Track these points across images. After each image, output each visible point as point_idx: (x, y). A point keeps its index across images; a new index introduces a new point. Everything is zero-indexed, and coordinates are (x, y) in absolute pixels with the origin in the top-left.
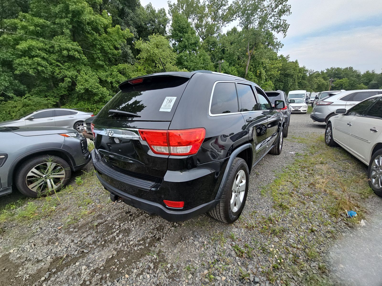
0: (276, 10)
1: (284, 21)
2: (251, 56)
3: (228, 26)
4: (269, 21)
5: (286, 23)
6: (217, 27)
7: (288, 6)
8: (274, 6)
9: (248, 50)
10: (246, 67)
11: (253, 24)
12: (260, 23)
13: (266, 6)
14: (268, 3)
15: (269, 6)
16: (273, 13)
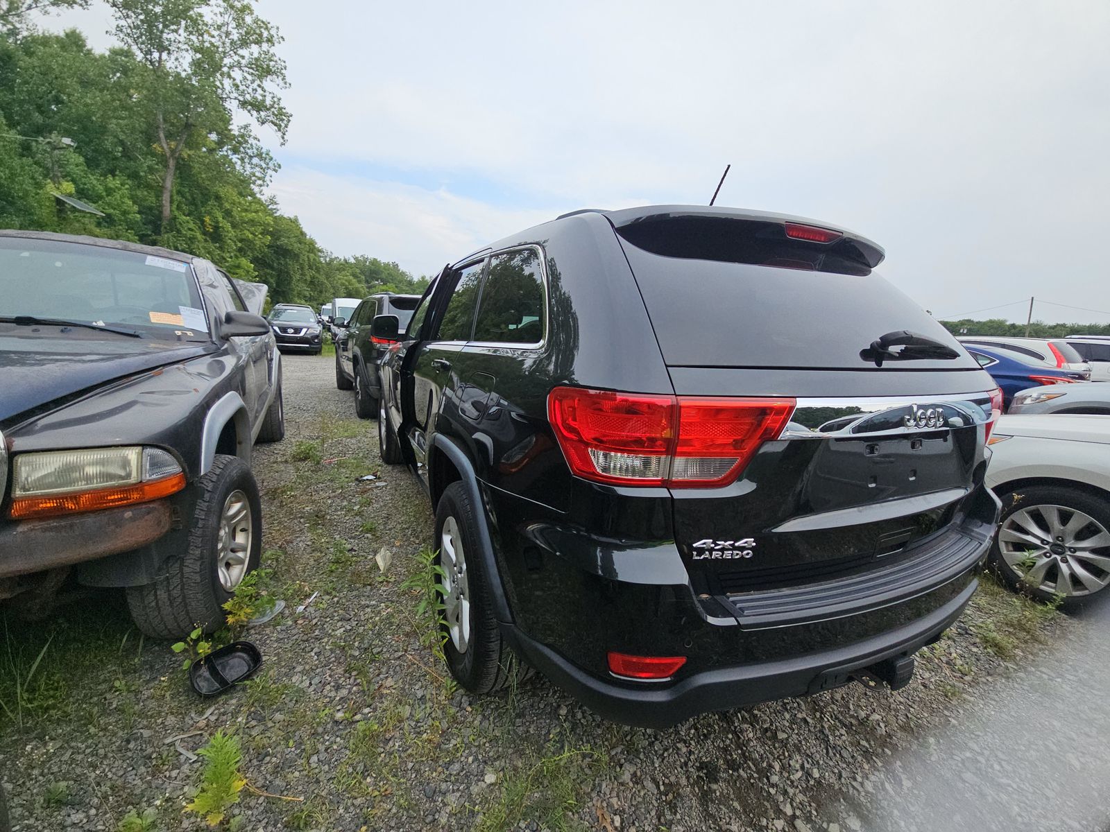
0: (244, 52)
1: (276, 99)
2: (176, 160)
4: (226, 75)
7: (277, 58)
8: (235, 36)
9: (162, 135)
10: (162, 192)
11: (173, 57)
12: (196, 64)
13: (207, 19)
14: (215, 18)
15: (219, 28)
16: (236, 58)
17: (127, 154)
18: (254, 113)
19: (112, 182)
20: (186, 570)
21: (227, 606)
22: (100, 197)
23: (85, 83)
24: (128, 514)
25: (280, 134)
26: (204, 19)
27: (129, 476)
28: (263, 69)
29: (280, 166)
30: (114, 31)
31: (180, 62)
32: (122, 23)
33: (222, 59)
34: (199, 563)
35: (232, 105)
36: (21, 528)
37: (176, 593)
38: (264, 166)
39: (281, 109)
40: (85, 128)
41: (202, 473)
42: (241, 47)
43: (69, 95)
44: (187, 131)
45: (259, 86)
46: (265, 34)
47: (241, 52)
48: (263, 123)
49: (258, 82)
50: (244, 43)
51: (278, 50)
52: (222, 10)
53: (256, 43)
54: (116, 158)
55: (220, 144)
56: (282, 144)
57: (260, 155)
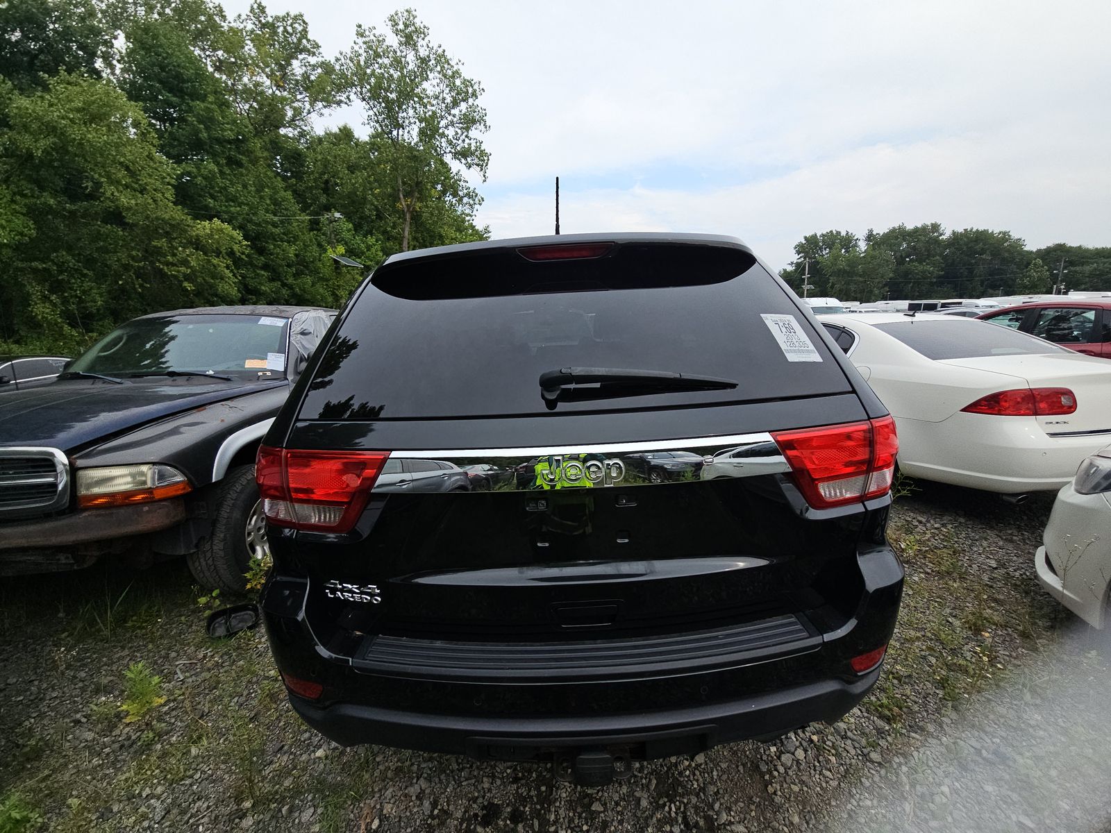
0: (455, 111)
1: (478, 144)
2: (411, 213)
3: (330, 115)
4: (443, 135)
5: (482, 148)
6: (295, 109)
7: (479, 109)
8: (449, 100)
9: (401, 196)
10: (402, 240)
11: (406, 131)
12: (422, 132)
13: (430, 93)
14: (434, 89)
15: (437, 97)
16: (450, 118)
17: (380, 216)
18: (463, 161)
19: (371, 240)
20: (215, 547)
21: (248, 575)
22: (363, 253)
23: (352, 169)
24: (146, 509)
25: (482, 173)
26: (427, 93)
27: (145, 483)
28: (469, 121)
29: (483, 199)
30: (366, 122)
31: (411, 134)
32: (371, 113)
33: (439, 123)
34: (223, 543)
35: (448, 158)
36: (85, 514)
37: (210, 562)
38: (472, 202)
39: (482, 151)
40: (353, 202)
41: (213, 481)
42: (453, 108)
43: (342, 179)
44: (417, 188)
45: (467, 136)
46: (470, 90)
47: (453, 112)
48: (470, 167)
49: (465, 134)
50: (455, 103)
51: (481, 102)
52: (438, 81)
53: (464, 101)
54: (373, 221)
55: (444, 192)
56: (484, 181)
57: (468, 195)
